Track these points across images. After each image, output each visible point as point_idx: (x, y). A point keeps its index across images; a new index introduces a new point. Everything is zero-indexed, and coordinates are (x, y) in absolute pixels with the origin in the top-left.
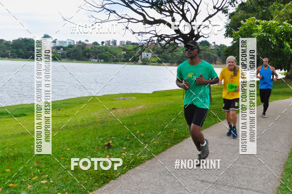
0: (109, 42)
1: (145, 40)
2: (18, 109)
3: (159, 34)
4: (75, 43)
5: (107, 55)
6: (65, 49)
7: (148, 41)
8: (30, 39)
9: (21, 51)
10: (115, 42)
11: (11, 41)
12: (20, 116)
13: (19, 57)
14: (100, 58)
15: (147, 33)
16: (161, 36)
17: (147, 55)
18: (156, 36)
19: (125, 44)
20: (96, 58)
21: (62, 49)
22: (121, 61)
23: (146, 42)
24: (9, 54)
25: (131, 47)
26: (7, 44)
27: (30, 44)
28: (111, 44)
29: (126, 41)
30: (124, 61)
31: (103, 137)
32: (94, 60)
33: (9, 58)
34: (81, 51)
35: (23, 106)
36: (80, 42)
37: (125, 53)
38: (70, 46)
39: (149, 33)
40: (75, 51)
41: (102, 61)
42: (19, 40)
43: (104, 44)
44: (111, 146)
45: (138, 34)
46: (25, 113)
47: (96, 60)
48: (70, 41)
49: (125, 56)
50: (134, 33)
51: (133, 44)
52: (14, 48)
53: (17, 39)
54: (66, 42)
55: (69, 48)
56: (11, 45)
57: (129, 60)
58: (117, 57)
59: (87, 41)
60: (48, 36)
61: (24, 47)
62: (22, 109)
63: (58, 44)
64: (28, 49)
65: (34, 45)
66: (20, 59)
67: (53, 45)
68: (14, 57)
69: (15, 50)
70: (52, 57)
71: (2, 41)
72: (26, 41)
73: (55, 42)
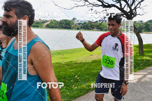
4: (87, 21)
5: (102, 27)
6: (82, 24)
8: (67, 20)
9: (63, 25)
11: (59, 21)
13: (62, 28)
14: (99, 28)
17: (122, 27)
20: (96, 29)
21: (81, 24)
24: (58, 27)
26: (57, 22)
27: (67, 22)
28: (104, 22)
32: (95, 30)
33: (58, 28)
34: (90, 25)
36: (89, 21)
38: (85, 23)
40: (87, 25)
41: (99, 30)
47: (97, 30)
48: (85, 21)
52: (60, 24)
53: (61, 20)
54: (83, 21)
55: (84, 24)
56: (59, 23)
58: (106, 28)
59: (93, 20)
60: (75, 18)
61: (65, 23)
63: (79, 22)
64: (66, 24)
65: (69, 22)
66: (63, 29)
67: (77, 22)
68: (60, 28)
69: (60, 25)
70: (77, 28)
71: (55, 20)
72: (65, 20)
73: (78, 21)
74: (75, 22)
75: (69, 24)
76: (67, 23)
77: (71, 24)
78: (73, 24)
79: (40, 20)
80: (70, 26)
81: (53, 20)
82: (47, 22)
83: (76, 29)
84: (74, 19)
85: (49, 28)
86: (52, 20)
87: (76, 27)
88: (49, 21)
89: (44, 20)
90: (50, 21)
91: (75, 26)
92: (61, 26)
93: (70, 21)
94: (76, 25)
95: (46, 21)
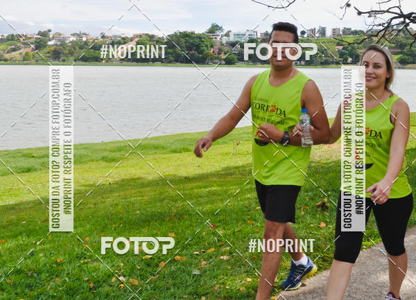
0: (313, 31)
1: (380, 25)
2: (178, 140)
3: (405, 13)
4: (259, 36)
6: (243, 46)
7: (386, 25)
10: (323, 32)
11: (165, 37)
12: (181, 152)
13: (177, 61)
15: (384, 12)
16: (408, 16)
18: (401, 15)
19: (341, 33)
21: (239, 46)
22: (333, 63)
23: (381, 28)
25: (351, 39)
26: (159, 40)
27: (191, 41)
28: (317, 35)
29: (342, 28)
30: (338, 63)
31: (312, 190)
33: (162, 62)
35: (185, 137)
37: (341, 48)
39: (388, 11)
42: (175, 35)
43: (305, 36)
44: (327, 208)
45: (368, 15)
46: (189, 147)
48: (252, 33)
49: (341, 55)
50: (360, 13)
51: (355, 33)
52: (169, 48)
53: (173, 33)
54: (244, 35)
56: (166, 44)
57: (347, 59)
58: (325, 57)
60: (218, 26)
61: (184, 45)
62: (184, 140)
63: (232, 39)
64: (189, 49)
65: (197, 40)
66: (178, 64)
67: (225, 40)
68: (170, 62)
69: (170, 50)
70: (225, 60)
71: (152, 36)
72: (185, 35)
73: (227, 35)
74: (219, 38)
75: (198, 47)
76: (192, 43)
77: (205, 48)
78: (212, 46)
79: (103, 37)
80: (201, 52)
81: (146, 34)
82: (125, 43)
83: (224, 62)
84: (214, 29)
85: (135, 63)
86: (140, 36)
87: (223, 56)
88: (132, 40)
89: (115, 36)
90: (137, 39)
91: (219, 54)
92: (171, 54)
93: (200, 37)
94: (220, 51)
95: (123, 39)
